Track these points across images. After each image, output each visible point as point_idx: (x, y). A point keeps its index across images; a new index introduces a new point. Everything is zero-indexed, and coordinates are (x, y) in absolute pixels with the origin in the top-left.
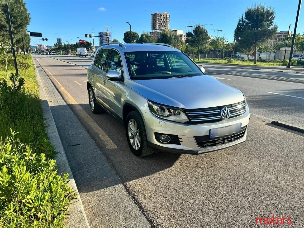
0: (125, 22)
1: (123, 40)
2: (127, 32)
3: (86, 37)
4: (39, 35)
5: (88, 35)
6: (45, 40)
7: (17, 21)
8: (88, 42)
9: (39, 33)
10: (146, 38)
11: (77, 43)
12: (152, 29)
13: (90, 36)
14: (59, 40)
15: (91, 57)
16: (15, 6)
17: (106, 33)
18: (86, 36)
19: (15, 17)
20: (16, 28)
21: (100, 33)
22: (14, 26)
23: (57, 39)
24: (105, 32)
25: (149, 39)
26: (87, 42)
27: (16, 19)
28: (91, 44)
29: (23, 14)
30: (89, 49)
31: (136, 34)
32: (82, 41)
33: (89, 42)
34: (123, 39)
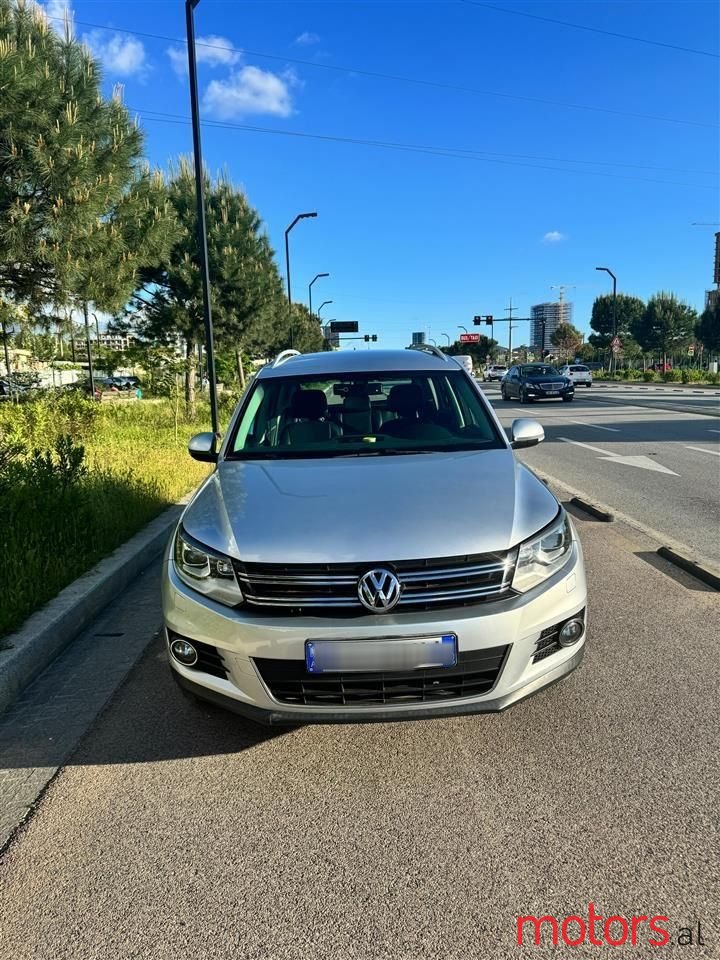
0: (598, 269)
1: (590, 326)
2: (604, 300)
3: (476, 324)
4: (352, 327)
5: (482, 319)
6: (371, 340)
7: (244, 300)
8: (486, 338)
9: (352, 323)
10: (666, 312)
11: (456, 343)
12: (715, 282)
13: (489, 321)
14: (418, 337)
15: (484, 381)
16: (240, 262)
17: (556, 308)
18: (477, 321)
19: (240, 289)
20: (241, 317)
21: (537, 310)
22: (238, 313)
23: (414, 335)
24: (553, 302)
25: (677, 314)
26: (484, 339)
27: (243, 294)
28: (493, 343)
29: (259, 281)
30: (488, 357)
31: (634, 301)
32: (468, 336)
33: (490, 338)
34: (589, 321)
